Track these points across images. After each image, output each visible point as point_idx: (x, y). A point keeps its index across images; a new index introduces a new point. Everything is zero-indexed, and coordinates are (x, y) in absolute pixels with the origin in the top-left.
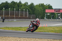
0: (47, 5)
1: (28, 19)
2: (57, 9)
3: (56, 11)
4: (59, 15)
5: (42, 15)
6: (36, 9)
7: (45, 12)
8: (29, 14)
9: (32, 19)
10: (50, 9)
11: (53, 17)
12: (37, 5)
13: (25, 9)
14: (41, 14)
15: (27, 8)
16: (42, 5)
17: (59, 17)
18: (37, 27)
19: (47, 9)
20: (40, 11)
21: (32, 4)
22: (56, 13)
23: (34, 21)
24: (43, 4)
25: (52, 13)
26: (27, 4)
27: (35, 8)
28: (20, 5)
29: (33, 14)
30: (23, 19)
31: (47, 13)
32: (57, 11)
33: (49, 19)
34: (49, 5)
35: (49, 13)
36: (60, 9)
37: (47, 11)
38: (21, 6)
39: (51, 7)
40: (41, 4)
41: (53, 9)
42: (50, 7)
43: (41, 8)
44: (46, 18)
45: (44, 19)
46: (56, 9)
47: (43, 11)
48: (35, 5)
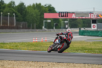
0: (47, 6)
1: (16, 30)
2: (63, 13)
3: (61, 16)
4: (65, 22)
5: (38, 23)
6: (28, 12)
7: (43, 18)
8: (17, 20)
9: (22, 29)
10: (52, 13)
11: (56, 25)
12: (29, 7)
13: (10, 13)
14: (36, 22)
15: (14, 10)
16: (38, 6)
17: (67, 26)
18: (68, 44)
19: (46, 12)
20: (35, 15)
21: (22, 5)
22: (61, 20)
23: (62, 34)
24: (40, 4)
25: (55, 19)
26: (14, 4)
27: (26, 12)
28: (2, 5)
29: (24, 21)
30: (7, 30)
31: (46, 19)
32: (63, 16)
33: (51, 28)
34: (49, 6)
35: (49, 19)
36: (67, 13)
37: (46, 15)
38: (4, 8)
39: (53, 9)
40: (36, 4)
41: (57, 13)
42: (51, 10)
43: (37, 11)
44: (45, 27)
45: (42, 28)
46: (61, 13)
47: (40, 15)
48: (26, 6)
